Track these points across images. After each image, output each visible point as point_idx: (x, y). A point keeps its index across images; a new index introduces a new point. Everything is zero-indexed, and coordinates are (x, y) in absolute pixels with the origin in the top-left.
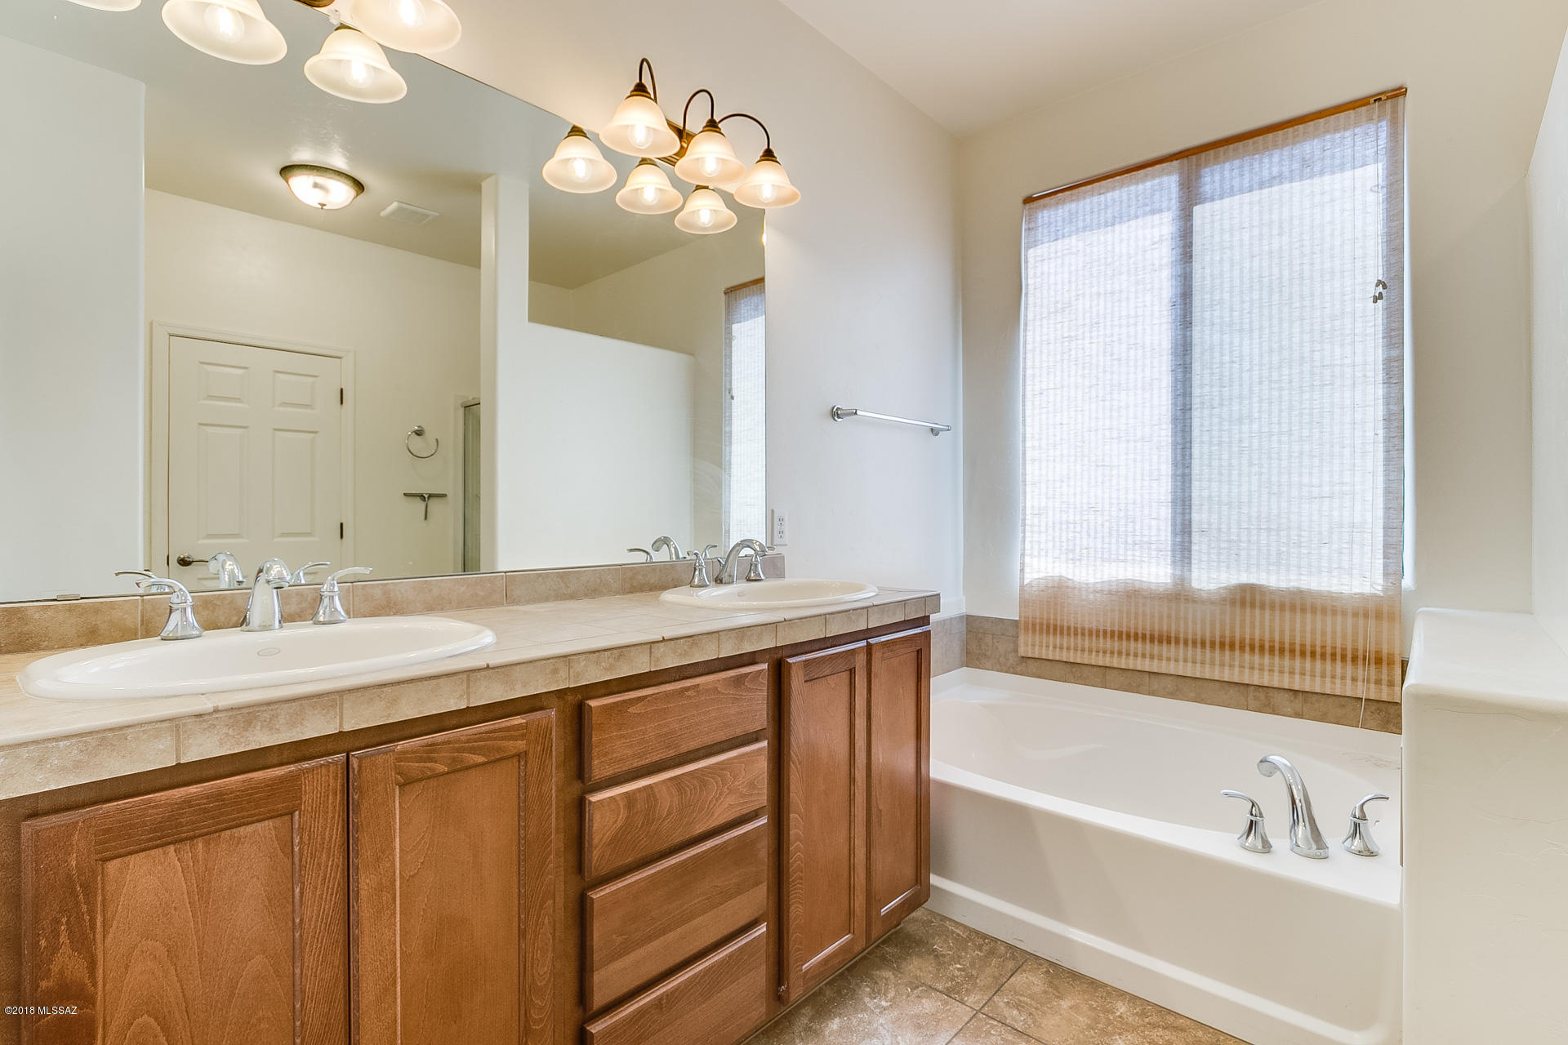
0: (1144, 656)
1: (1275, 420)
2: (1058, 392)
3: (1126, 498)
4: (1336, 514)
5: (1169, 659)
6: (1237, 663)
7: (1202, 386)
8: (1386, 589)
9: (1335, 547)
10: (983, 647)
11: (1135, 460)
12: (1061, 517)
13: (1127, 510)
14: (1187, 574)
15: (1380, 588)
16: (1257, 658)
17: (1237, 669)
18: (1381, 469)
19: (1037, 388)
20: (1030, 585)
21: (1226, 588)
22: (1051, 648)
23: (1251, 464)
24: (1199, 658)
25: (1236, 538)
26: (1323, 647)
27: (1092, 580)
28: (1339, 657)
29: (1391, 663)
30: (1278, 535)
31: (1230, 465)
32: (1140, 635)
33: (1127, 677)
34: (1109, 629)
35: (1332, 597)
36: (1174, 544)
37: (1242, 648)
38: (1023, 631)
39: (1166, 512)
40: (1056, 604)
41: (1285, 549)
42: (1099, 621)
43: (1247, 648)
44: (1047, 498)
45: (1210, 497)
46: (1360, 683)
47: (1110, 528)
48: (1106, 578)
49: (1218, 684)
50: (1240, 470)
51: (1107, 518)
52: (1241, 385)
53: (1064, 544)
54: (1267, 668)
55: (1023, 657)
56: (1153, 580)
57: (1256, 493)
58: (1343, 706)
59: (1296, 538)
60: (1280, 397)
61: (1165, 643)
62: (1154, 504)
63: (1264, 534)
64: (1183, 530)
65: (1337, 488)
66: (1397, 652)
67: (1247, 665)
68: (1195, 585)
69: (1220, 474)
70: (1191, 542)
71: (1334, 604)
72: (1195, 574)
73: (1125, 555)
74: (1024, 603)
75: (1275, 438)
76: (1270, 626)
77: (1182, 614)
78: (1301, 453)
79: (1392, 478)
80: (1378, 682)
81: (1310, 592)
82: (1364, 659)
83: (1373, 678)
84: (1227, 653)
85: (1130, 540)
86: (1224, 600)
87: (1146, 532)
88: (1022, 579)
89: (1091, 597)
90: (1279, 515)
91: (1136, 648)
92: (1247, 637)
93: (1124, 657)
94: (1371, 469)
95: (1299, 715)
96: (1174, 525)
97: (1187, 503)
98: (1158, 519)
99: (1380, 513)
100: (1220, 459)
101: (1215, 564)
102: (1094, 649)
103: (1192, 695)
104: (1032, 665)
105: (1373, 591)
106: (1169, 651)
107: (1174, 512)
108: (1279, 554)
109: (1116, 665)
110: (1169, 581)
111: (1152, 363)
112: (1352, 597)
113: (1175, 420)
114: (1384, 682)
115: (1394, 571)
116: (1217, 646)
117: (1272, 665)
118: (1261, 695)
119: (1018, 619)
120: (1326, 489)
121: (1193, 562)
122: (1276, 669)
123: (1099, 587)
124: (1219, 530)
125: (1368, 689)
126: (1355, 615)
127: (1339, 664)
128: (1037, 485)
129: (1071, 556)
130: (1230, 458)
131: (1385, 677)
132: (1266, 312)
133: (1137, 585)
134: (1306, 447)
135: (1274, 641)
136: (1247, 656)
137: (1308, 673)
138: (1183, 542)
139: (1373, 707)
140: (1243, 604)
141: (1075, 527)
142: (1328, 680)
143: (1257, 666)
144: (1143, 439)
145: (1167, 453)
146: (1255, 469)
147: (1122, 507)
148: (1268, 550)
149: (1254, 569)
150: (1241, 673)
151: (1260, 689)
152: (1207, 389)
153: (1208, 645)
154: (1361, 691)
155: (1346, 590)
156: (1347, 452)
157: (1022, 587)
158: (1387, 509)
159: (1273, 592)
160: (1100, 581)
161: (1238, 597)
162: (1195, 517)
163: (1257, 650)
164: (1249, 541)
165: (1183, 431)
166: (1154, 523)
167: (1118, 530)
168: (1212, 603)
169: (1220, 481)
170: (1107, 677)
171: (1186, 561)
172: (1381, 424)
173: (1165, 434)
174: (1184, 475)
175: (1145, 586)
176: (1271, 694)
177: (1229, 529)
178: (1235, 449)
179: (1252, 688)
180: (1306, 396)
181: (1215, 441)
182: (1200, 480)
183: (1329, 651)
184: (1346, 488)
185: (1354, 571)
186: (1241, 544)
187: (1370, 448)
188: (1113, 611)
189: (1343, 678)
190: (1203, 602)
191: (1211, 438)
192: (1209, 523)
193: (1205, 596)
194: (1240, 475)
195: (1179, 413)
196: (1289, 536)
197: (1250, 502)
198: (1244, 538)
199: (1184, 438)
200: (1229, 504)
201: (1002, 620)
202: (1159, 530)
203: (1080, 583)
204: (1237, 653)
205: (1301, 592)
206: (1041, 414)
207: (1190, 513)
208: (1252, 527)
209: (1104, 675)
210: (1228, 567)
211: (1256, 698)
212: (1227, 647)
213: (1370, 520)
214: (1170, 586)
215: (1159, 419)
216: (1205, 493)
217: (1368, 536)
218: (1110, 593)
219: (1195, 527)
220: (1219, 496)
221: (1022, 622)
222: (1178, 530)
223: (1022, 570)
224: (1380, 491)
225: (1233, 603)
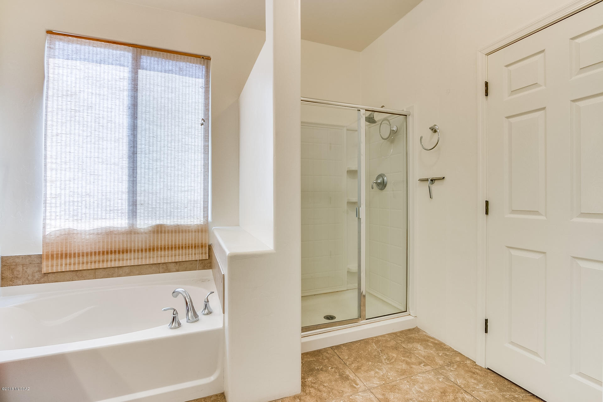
0: (115, 260)
1: (169, 162)
2: (68, 136)
3: (106, 190)
4: (189, 197)
5: (127, 260)
6: (155, 256)
7: (141, 144)
8: (204, 222)
9: (189, 208)
10: (15, 273)
11: (110, 173)
12: (69, 199)
13: (106, 195)
14: (135, 222)
15: (202, 222)
16: (163, 253)
17: (155, 258)
18: (202, 182)
19: (55, 132)
20: (50, 234)
21: (151, 227)
22: (64, 265)
23: (160, 178)
24: (140, 256)
25: (155, 207)
26: (185, 244)
27: (87, 229)
28: (190, 247)
29: (206, 246)
30: (170, 205)
31: (153, 178)
32: (113, 251)
33: (107, 272)
34: (97, 251)
35: (188, 226)
36: (129, 210)
37: (157, 250)
38: (45, 260)
39: (125, 196)
40: (66, 243)
41: (172, 210)
42: (92, 248)
43: (159, 249)
44: (61, 189)
45: (145, 190)
46: (197, 255)
47: (98, 204)
48: (95, 227)
49: (148, 266)
50: (156, 180)
51: (96, 199)
52: (157, 147)
53: (71, 212)
54: (166, 256)
55: (45, 273)
56: (119, 226)
57: (162, 189)
58: (192, 264)
59: (176, 206)
60: (171, 153)
61: (125, 253)
62: (120, 193)
63: (165, 205)
64: (133, 204)
65: (189, 188)
66: (207, 242)
67: (159, 256)
68: (138, 226)
69: (149, 181)
70: (136, 209)
71: (189, 229)
72: (138, 222)
73: (106, 216)
74: (45, 244)
75: (169, 168)
76: (168, 240)
77: (133, 239)
78: (178, 175)
79: (206, 185)
80: (202, 253)
81: (181, 225)
82: (198, 246)
83: (201, 252)
84: (152, 252)
85: (108, 209)
86: (150, 231)
87: (116, 205)
88: (44, 231)
89: (88, 237)
90: (170, 198)
91: (111, 258)
92: (159, 245)
93: (105, 262)
94: (200, 182)
95: (178, 270)
96: (129, 202)
97: (135, 193)
98: (122, 199)
99: (202, 197)
100: (149, 175)
101: (147, 217)
102: (89, 262)
103: (138, 272)
104: (51, 277)
105: (201, 223)
106: (127, 256)
107: (129, 196)
108: (171, 212)
109: (101, 267)
110: (127, 226)
111: (119, 131)
112: (194, 226)
113: (129, 157)
114: (204, 253)
115: (206, 217)
116: (148, 251)
117: (168, 254)
118: (165, 266)
119: (42, 254)
120: (186, 188)
121: (138, 217)
122: (170, 255)
123: (92, 232)
124: (148, 203)
125: (199, 256)
126: (195, 232)
127: (190, 250)
128: (54, 182)
129: (75, 218)
130: (152, 175)
131: (204, 252)
132: (166, 120)
133: (112, 229)
134: (180, 173)
135: (169, 245)
136: (159, 253)
137: (181, 255)
138: (133, 209)
139: (201, 262)
140: (158, 232)
141: (78, 204)
142: (187, 256)
143: (163, 255)
144: (114, 164)
145: (126, 171)
146: (162, 180)
147: (104, 194)
148: (167, 211)
149: (162, 218)
150: (157, 259)
151: (164, 264)
152: (143, 146)
153: (144, 251)
154: (198, 257)
155: (192, 223)
156: (193, 175)
157: (44, 237)
158: (204, 195)
159: (168, 227)
160: (92, 229)
161: (156, 230)
162: (138, 198)
163: (163, 250)
164: (160, 208)
165: (133, 162)
166: (120, 201)
167: (102, 205)
168: (146, 233)
169: (148, 184)
170: (97, 273)
171: (134, 217)
172: (202, 167)
173: (125, 163)
174: (133, 181)
175: (115, 229)
176: (168, 265)
177: (152, 203)
178: (155, 171)
179: (161, 264)
180: (180, 154)
181: (147, 167)
182: (141, 183)
183: (187, 245)
184: (192, 188)
185: (195, 217)
186: (157, 209)
187: (199, 174)
188: (99, 242)
189: (192, 254)
190: (142, 233)
191: (145, 166)
192: (144, 201)
193: (142, 231)
194: (156, 182)
195: (131, 154)
196: (174, 205)
197: (160, 193)
198: (158, 206)
199: (133, 165)
200: (152, 193)
201: (30, 256)
202: (122, 204)
203: (81, 231)
204: (155, 252)
205: (178, 225)
206: (57, 146)
207: (136, 197)
208: (161, 202)
209: (95, 273)
210: (152, 218)
211: (163, 268)
212: (152, 250)
213: (199, 199)
214: (127, 228)
215: (122, 156)
216: (143, 189)
217: (199, 205)
218: (98, 234)
219: (138, 203)
220: (148, 190)
221: (45, 255)
222: (131, 204)
223: (44, 227)
224: (202, 189)
225: (154, 232)
